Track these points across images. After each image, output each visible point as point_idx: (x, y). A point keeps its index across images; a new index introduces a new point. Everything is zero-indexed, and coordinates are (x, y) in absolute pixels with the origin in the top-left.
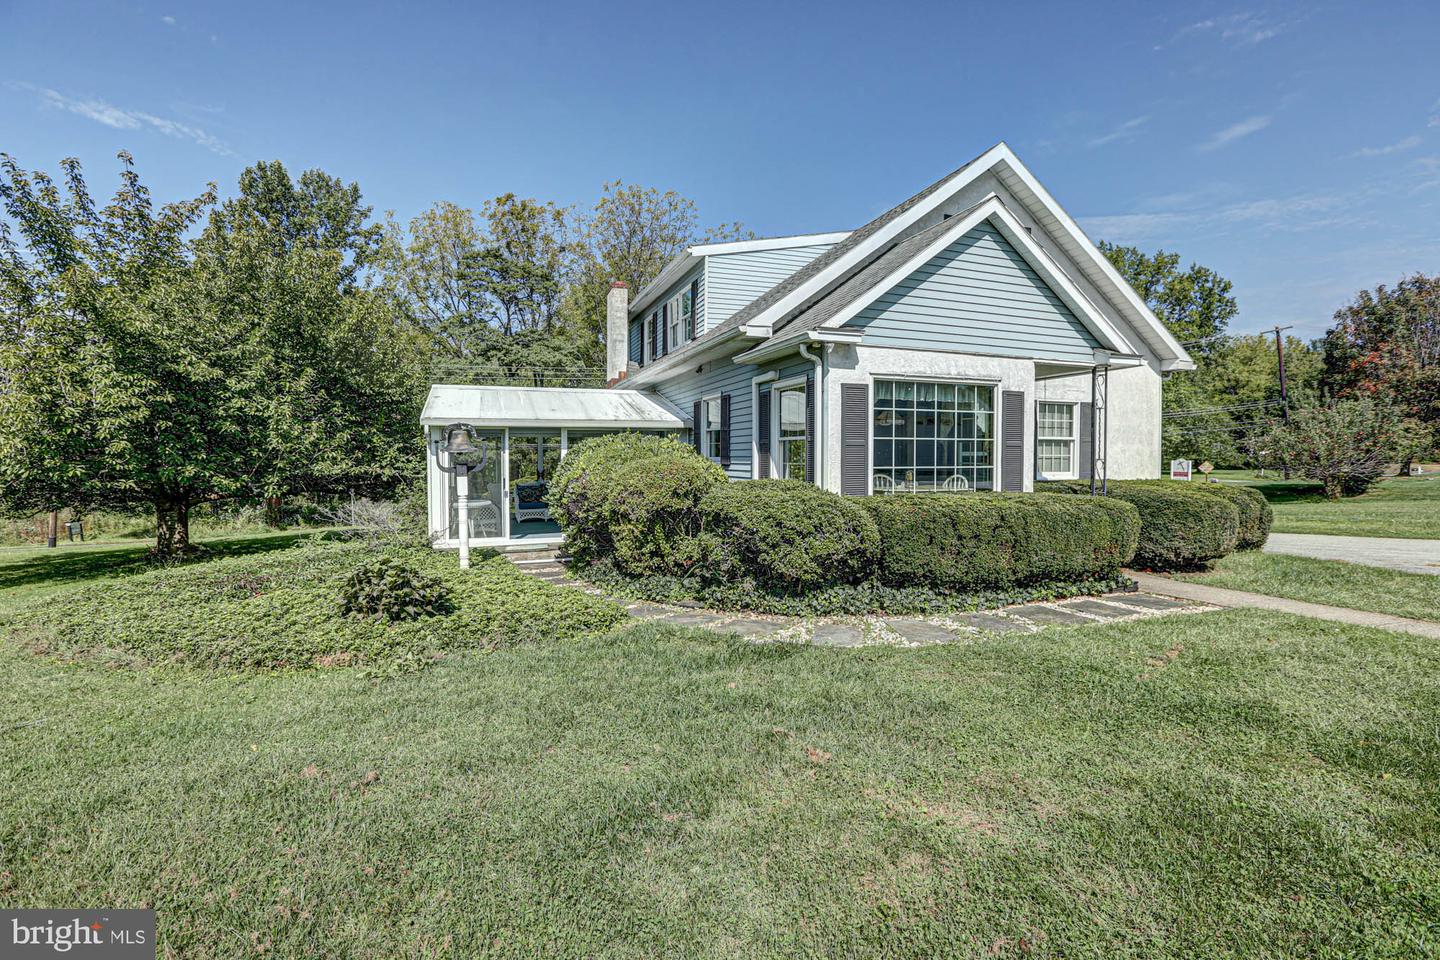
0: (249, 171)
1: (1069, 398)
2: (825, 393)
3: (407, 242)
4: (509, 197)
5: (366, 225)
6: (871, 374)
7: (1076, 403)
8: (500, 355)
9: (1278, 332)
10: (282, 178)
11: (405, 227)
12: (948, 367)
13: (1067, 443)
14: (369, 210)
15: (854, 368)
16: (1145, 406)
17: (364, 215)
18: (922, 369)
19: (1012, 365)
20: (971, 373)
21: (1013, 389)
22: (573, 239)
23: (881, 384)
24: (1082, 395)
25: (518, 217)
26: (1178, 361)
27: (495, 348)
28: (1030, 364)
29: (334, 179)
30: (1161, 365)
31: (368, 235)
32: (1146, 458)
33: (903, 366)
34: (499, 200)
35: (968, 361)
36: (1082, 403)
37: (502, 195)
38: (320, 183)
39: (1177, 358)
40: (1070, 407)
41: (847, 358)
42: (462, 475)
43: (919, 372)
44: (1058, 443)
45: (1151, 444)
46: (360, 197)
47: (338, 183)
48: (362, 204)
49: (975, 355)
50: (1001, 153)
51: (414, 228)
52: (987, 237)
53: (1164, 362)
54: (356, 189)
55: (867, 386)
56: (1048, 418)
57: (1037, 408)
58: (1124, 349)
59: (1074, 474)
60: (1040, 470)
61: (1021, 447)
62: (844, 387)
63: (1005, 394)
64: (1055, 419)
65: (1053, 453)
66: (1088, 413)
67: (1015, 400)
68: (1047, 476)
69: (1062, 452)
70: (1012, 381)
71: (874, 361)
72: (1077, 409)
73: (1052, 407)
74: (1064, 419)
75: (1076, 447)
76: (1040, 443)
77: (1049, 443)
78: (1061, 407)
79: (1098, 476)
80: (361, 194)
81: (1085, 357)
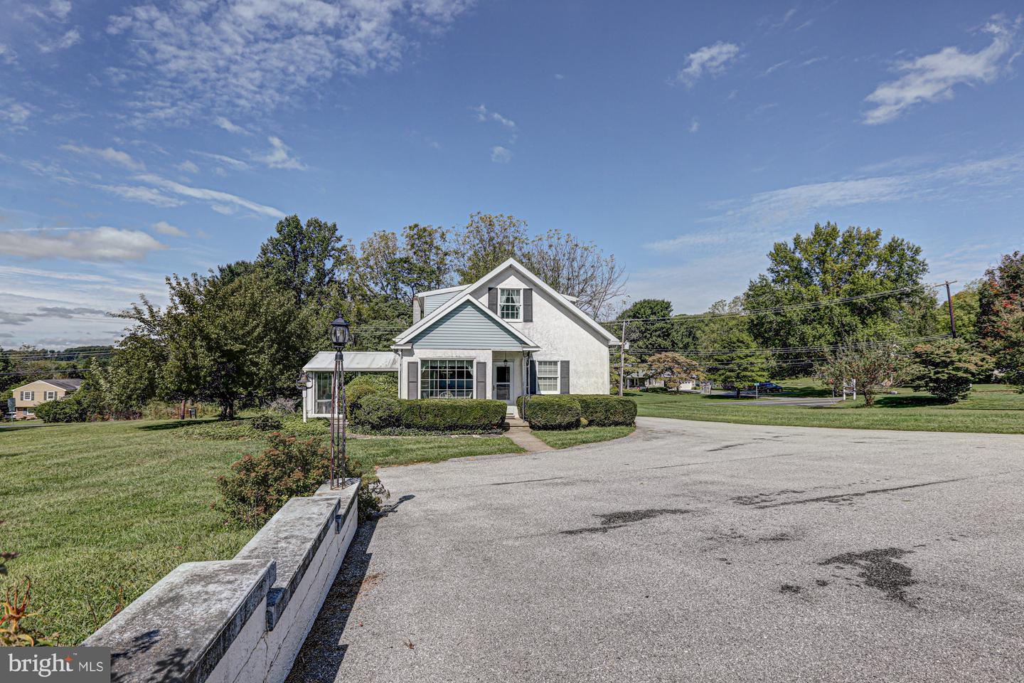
0: (281, 222)
1: (554, 359)
2: (402, 364)
3: (359, 255)
4: (416, 226)
5: (339, 245)
6: (419, 358)
7: (559, 361)
8: (406, 317)
9: (947, 285)
11: (358, 247)
12: (452, 354)
13: (556, 378)
14: (341, 237)
15: (413, 357)
16: (599, 361)
17: (339, 239)
18: (440, 356)
19: (481, 353)
20: (462, 356)
21: (482, 361)
22: (453, 247)
23: (424, 362)
24: (561, 357)
25: (421, 237)
27: (403, 314)
28: (490, 352)
29: (324, 222)
31: (340, 250)
32: (600, 384)
33: (432, 355)
34: (410, 227)
35: (461, 352)
36: (561, 361)
37: (412, 224)
38: (315, 224)
40: (555, 363)
41: (411, 354)
44: (550, 378)
45: (603, 378)
46: (337, 230)
47: (325, 224)
48: (338, 234)
49: (464, 349)
50: (511, 261)
51: (363, 248)
54: (335, 225)
55: (417, 363)
56: (543, 367)
57: (537, 363)
58: (532, 344)
59: (558, 392)
60: (539, 390)
61: (485, 382)
62: (409, 363)
63: (478, 363)
64: (548, 368)
65: (547, 383)
66: (566, 365)
67: (482, 365)
68: (543, 393)
69: (552, 382)
70: (481, 358)
71: (420, 354)
72: (559, 364)
73: (545, 363)
74: (553, 368)
75: (559, 380)
76: (540, 378)
77: (545, 378)
78: (550, 363)
79: (571, 393)
80: (337, 228)
81: (517, 348)
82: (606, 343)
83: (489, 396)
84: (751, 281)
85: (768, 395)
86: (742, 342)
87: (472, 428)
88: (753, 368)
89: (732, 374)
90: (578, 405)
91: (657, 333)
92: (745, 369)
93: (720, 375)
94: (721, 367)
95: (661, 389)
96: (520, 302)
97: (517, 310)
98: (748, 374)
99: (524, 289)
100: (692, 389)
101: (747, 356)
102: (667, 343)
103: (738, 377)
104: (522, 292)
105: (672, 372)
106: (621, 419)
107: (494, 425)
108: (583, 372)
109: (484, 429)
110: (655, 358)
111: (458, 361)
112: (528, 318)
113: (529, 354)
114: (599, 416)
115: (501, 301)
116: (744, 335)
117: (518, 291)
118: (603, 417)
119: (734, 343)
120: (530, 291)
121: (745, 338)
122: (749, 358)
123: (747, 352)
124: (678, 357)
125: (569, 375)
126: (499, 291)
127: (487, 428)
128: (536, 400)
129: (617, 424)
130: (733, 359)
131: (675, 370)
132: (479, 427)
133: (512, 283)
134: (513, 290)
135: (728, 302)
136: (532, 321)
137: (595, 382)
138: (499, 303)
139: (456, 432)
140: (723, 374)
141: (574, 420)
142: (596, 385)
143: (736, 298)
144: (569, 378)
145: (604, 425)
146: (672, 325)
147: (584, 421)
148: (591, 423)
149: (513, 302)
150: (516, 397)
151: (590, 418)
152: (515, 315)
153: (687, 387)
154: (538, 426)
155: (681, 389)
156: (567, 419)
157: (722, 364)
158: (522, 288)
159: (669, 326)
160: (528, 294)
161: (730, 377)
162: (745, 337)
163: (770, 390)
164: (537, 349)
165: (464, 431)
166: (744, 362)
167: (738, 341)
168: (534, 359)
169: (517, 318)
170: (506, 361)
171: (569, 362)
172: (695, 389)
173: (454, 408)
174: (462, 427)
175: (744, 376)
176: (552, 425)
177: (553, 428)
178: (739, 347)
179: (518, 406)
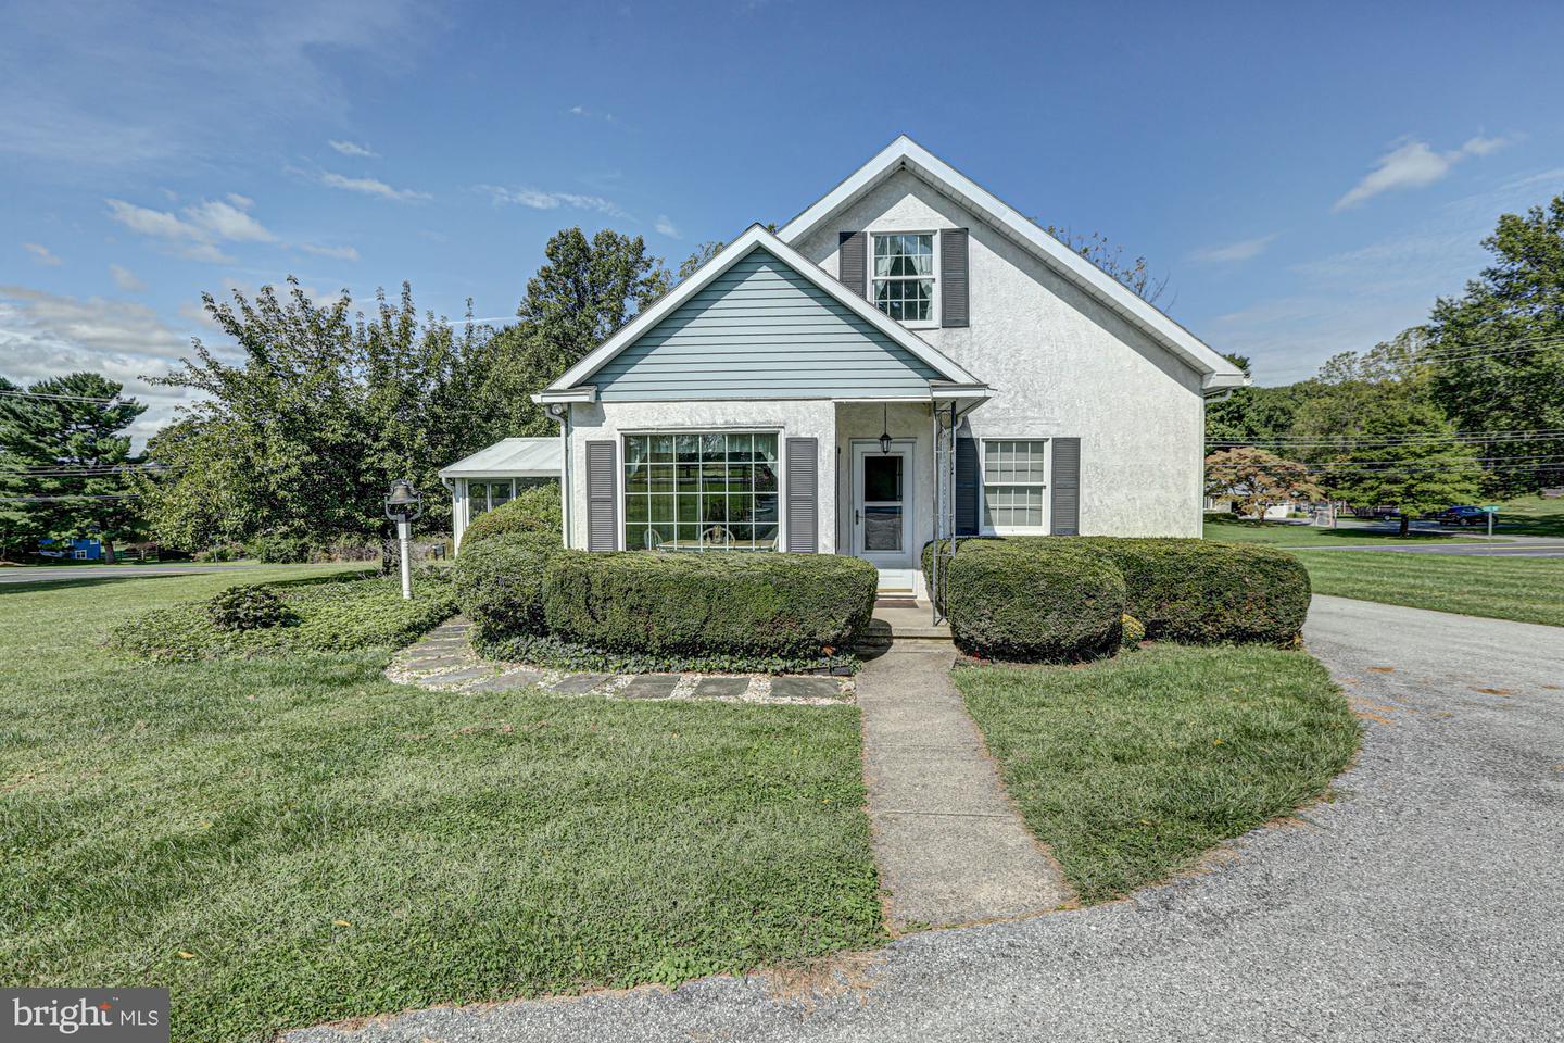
0: (552, 241)
1: (1034, 433)
2: (570, 452)
5: (648, 275)
6: (619, 430)
7: (1048, 439)
10: (578, 237)
12: (713, 416)
13: (1038, 490)
15: (601, 425)
16: (1172, 438)
17: (648, 265)
18: (680, 421)
19: (802, 409)
20: (744, 420)
21: (803, 435)
23: (635, 442)
24: (1056, 428)
26: (1214, 376)
28: (830, 406)
29: (620, 236)
30: (1202, 381)
32: (1174, 508)
33: (657, 419)
35: (739, 408)
36: (1054, 439)
39: (1213, 372)
40: (1038, 445)
41: (593, 416)
42: (402, 522)
43: (676, 424)
44: (1020, 490)
46: (644, 249)
49: (751, 400)
50: (903, 147)
52: (765, 268)
53: (1206, 377)
55: (614, 443)
56: (999, 459)
57: (982, 447)
58: (962, 379)
59: (1043, 530)
60: (989, 522)
61: (813, 501)
62: (590, 444)
63: (790, 441)
64: (1013, 460)
65: (1012, 500)
66: (1068, 450)
67: (805, 448)
68: (1000, 531)
69: (1028, 501)
70: (801, 426)
71: (623, 416)
72: (1048, 447)
73: (1007, 445)
74: (1029, 460)
75: (1047, 495)
76: (991, 490)
77: (1005, 490)
78: (1022, 445)
79: (1084, 532)
80: (645, 245)
81: (916, 391)
82: (1195, 381)
83: (826, 543)
84: (1440, 301)
85: (1465, 529)
86: (1419, 423)
87: (749, 652)
88: (1445, 476)
89: (1395, 488)
90: (1114, 578)
91: (1219, 414)
92: (1428, 478)
93: (1365, 490)
94: (1368, 473)
95: (1226, 516)
96: (931, 269)
97: (923, 295)
98: (1436, 487)
99: (942, 231)
100: (1288, 516)
101: (1431, 451)
102: (1239, 433)
103: (1408, 493)
104: (936, 240)
105: (1252, 484)
106: (1259, 622)
107: (826, 644)
108: (1122, 472)
109: (792, 655)
110: (1218, 460)
111: (733, 437)
112: (956, 316)
113: (955, 413)
114: (1185, 610)
115: (877, 271)
116: (1425, 409)
117: (926, 238)
118: (1196, 615)
119: (1401, 425)
120: (959, 237)
121: (1430, 414)
122: (1436, 455)
123: (1434, 442)
124: (1265, 458)
125: (1077, 478)
126: (871, 243)
127: (801, 653)
128: (973, 559)
129: (1243, 637)
130: (1397, 457)
131: (1256, 481)
132: (776, 650)
133: (909, 214)
134: (909, 235)
135: (1360, 356)
136: (966, 324)
137: (1158, 501)
138: (870, 275)
139: (701, 663)
140: (1372, 488)
141: (1102, 627)
142: (1161, 509)
143: (1381, 346)
144: (1077, 488)
145: (1199, 639)
146: (1250, 399)
147: (1133, 625)
148: (1154, 632)
149: (911, 270)
150: (920, 543)
151: (1153, 616)
152: (917, 310)
153: (1280, 512)
154: (980, 645)
155: (1267, 516)
156: (1081, 629)
157: (1370, 467)
158: (938, 228)
159: (1243, 401)
160: (954, 246)
161: (1392, 494)
162: (1428, 411)
163: (1469, 519)
164: (979, 394)
165: (725, 661)
166: (1425, 462)
167: (1411, 420)
168: (974, 435)
169: (923, 317)
170: (885, 437)
171: (1076, 441)
172: (1295, 516)
173: (688, 586)
174: (718, 648)
175: (1423, 492)
176: (1026, 645)
177: (1030, 654)
178: (1413, 432)
179: (924, 568)
